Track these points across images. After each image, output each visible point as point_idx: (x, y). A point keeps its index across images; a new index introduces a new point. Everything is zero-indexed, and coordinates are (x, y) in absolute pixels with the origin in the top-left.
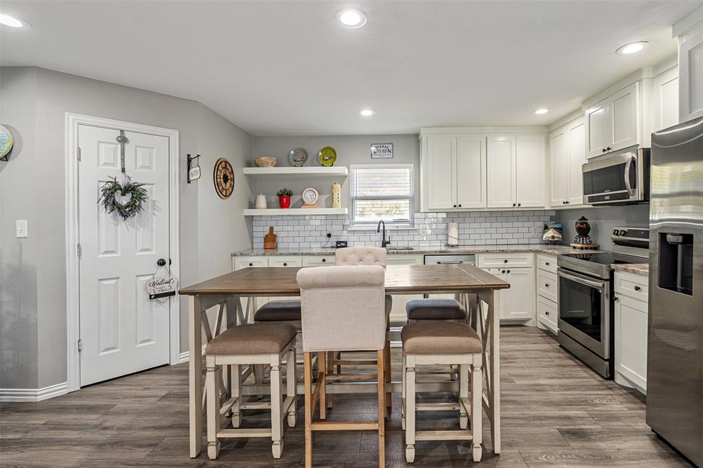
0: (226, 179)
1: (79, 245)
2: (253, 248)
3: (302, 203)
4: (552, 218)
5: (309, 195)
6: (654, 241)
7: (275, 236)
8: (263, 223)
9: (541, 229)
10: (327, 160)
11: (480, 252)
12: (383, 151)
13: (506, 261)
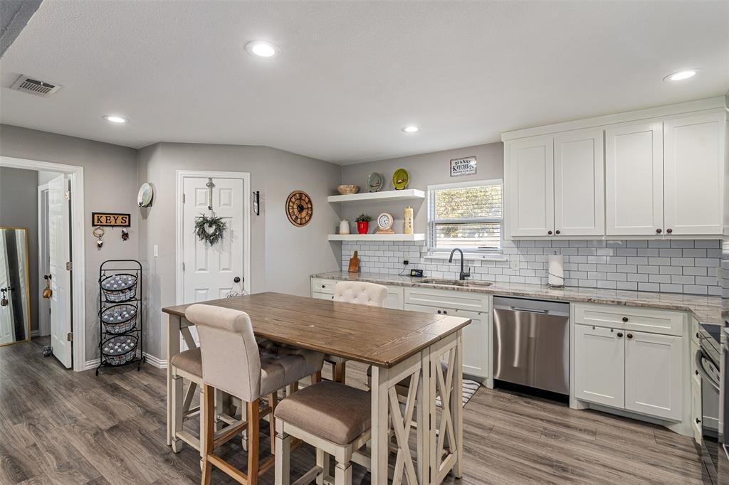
0: (301, 209)
1: (183, 263)
2: (341, 271)
3: (377, 230)
5: (384, 221)
7: (359, 261)
8: (349, 247)
10: (400, 183)
11: (576, 301)
12: (465, 166)
13: (625, 320)
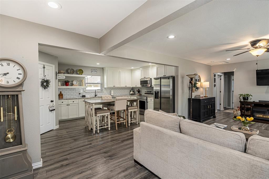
3: (72, 85)
4: (131, 89)
5: (75, 82)
6: (154, 93)
7: (62, 94)
9: (129, 92)
10: (80, 73)
12: (94, 71)
